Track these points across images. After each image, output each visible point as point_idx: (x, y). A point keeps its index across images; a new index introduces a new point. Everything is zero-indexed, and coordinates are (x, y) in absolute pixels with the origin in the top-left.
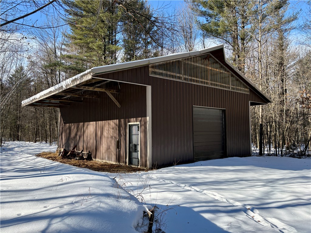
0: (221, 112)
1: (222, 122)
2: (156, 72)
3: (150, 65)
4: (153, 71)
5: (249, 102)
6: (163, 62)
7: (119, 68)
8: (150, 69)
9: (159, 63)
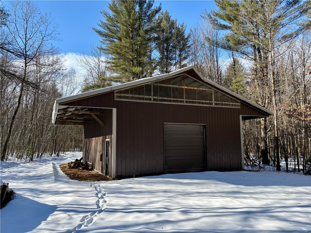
0: (202, 127)
1: (203, 137)
2: (121, 96)
3: (115, 91)
4: (119, 96)
5: (241, 116)
6: (130, 87)
7: (81, 97)
8: (115, 95)
9: (125, 89)
